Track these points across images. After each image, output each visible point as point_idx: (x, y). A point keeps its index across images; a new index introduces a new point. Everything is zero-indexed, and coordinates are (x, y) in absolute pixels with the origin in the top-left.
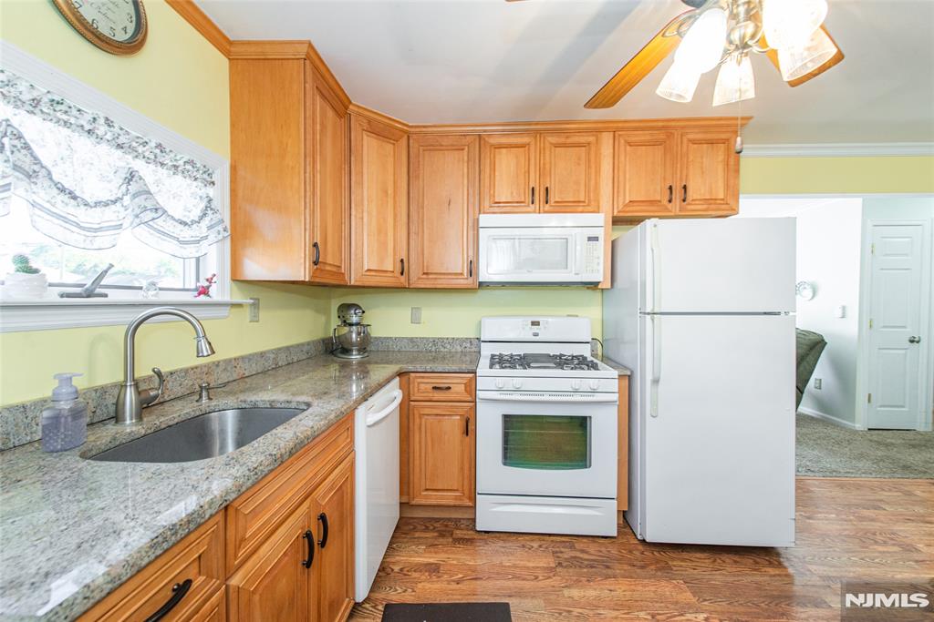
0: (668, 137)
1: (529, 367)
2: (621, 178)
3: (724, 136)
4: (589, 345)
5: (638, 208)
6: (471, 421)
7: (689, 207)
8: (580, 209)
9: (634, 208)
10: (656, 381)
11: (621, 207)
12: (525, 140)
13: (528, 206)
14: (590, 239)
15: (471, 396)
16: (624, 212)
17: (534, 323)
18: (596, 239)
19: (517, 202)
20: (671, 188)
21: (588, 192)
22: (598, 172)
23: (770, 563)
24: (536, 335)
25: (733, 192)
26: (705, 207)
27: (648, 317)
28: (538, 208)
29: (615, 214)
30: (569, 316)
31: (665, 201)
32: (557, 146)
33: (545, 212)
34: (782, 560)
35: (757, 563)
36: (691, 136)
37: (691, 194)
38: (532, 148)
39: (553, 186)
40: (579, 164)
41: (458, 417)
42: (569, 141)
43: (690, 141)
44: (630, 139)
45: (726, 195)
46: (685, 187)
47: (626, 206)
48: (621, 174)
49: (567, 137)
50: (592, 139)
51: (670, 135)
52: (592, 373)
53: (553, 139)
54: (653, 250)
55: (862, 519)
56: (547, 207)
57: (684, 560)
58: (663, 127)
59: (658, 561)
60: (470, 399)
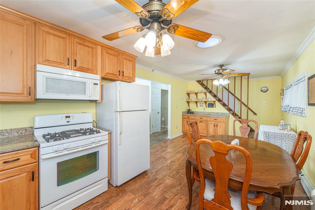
0: (118, 55)
1: (70, 137)
2: (105, 64)
3: (132, 60)
4: (92, 123)
5: (110, 76)
6: (36, 173)
7: (124, 78)
8: (90, 72)
9: (109, 75)
10: (121, 133)
11: (105, 74)
12: (64, 36)
13: (66, 65)
14: (94, 84)
15: (35, 159)
16: (106, 76)
17: (67, 117)
18: (97, 84)
19: (59, 63)
20: (119, 71)
21: (92, 66)
22: (97, 60)
23: (146, 174)
24: (69, 122)
25: (134, 76)
26: (128, 79)
27: (118, 113)
28: (71, 67)
29: (103, 76)
30: (82, 113)
31: (118, 75)
32: (80, 44)
33: (74, 70)
34: (147, 172)
35: (143, 176)
36: (124, 57)
37: (125, 75)
38: (68, 41)
39: (78, 60)
40: (89, 54)
41: (26, 174)
42: (85, 44)
43: (124, 58)
44: (107, 51)
45: (132, 76)
46: (123, 72)
47: (106, 74)
48: (104, 62)
49: (84, 42)
50: (94, 46)
51: (119, 54)
52: (98, 134)
53: (78, 41)
54: (119, 91)
55: (157, 155)
56: (75, 68)
57: (128, 186)
58: (117, 51)
59: (121, 191)
60: (35, 161)
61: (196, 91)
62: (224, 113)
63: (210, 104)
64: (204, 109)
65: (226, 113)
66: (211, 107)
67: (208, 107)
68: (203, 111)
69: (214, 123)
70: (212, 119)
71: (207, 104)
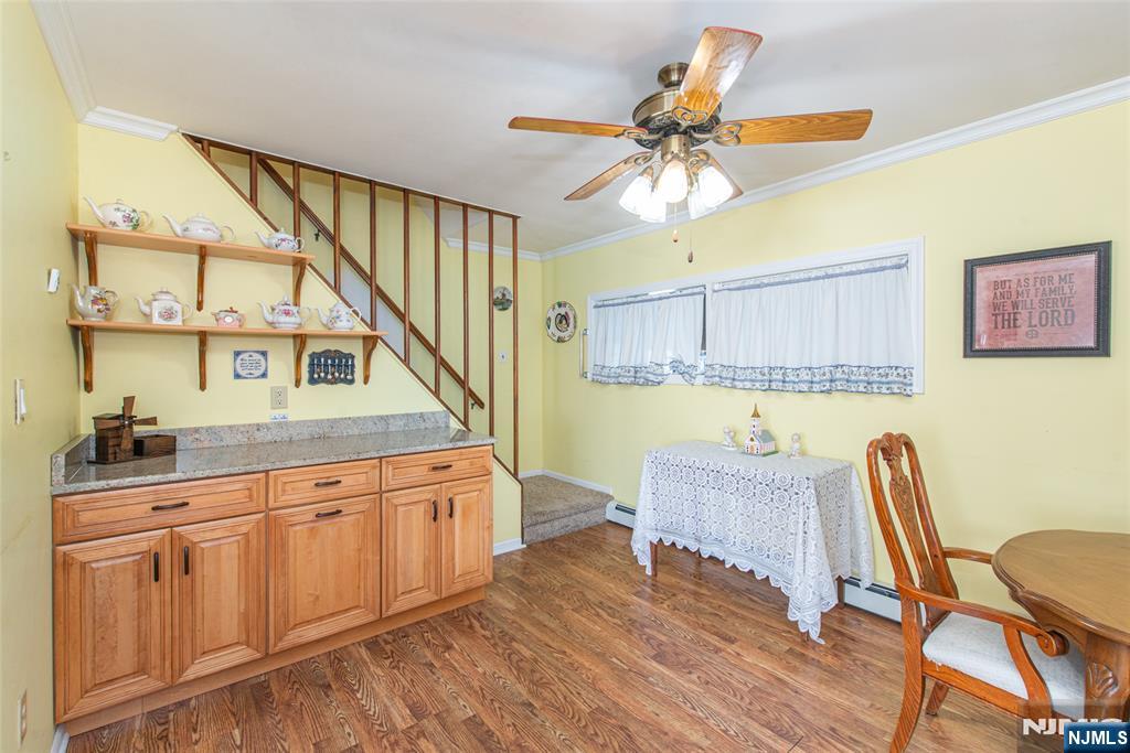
61: (200, 234)
62: (421, 415)
63: (326, 353)
64: (279, 399)
65: (433, 413)
66: (335, 381)
67: (312, 381)
68: (264, 415)
69: (427, 494)
70: (420, 473)
71: (305, 360)
